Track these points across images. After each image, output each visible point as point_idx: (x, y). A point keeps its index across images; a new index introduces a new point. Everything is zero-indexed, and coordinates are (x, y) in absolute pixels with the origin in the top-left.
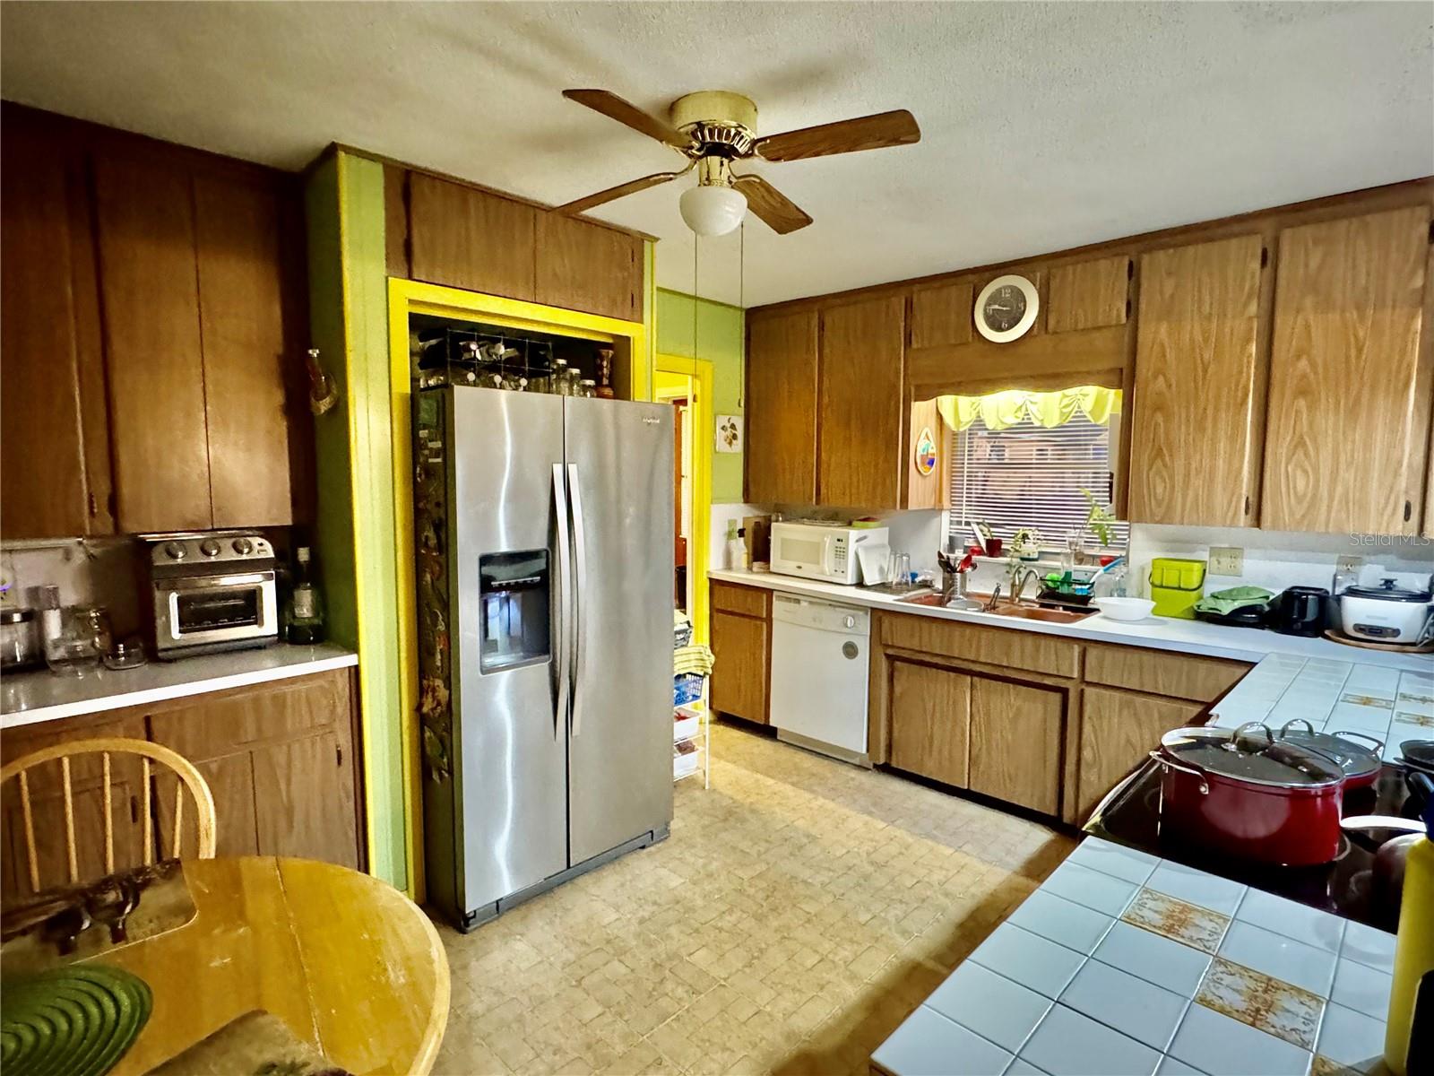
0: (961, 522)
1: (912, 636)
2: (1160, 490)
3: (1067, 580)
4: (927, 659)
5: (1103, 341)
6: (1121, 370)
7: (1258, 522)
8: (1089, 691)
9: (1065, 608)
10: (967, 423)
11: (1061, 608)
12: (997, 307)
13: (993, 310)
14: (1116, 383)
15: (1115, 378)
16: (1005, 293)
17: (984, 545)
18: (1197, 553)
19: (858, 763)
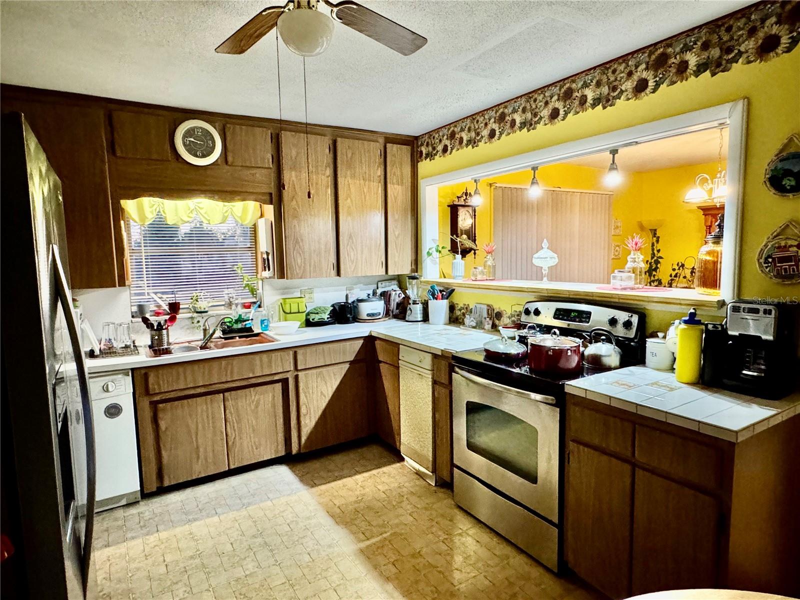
0: (144, 293)
1: (178, 379)
2: (299, 261)
3: (240, 320)
4: (192, 392)
5: (260, 175)
6: (271, 194)
7: (339, 274)
8: (301, 374)
9: (240, 337)
10: (152, 218)
11: (237, 338)
12: (192, 140)
13: (189, 141)
14: (268, 201)
15: (267, 198)
16: (198, 132)
17: (167, 308)
18: (295, 294)
19: (125, 503)
